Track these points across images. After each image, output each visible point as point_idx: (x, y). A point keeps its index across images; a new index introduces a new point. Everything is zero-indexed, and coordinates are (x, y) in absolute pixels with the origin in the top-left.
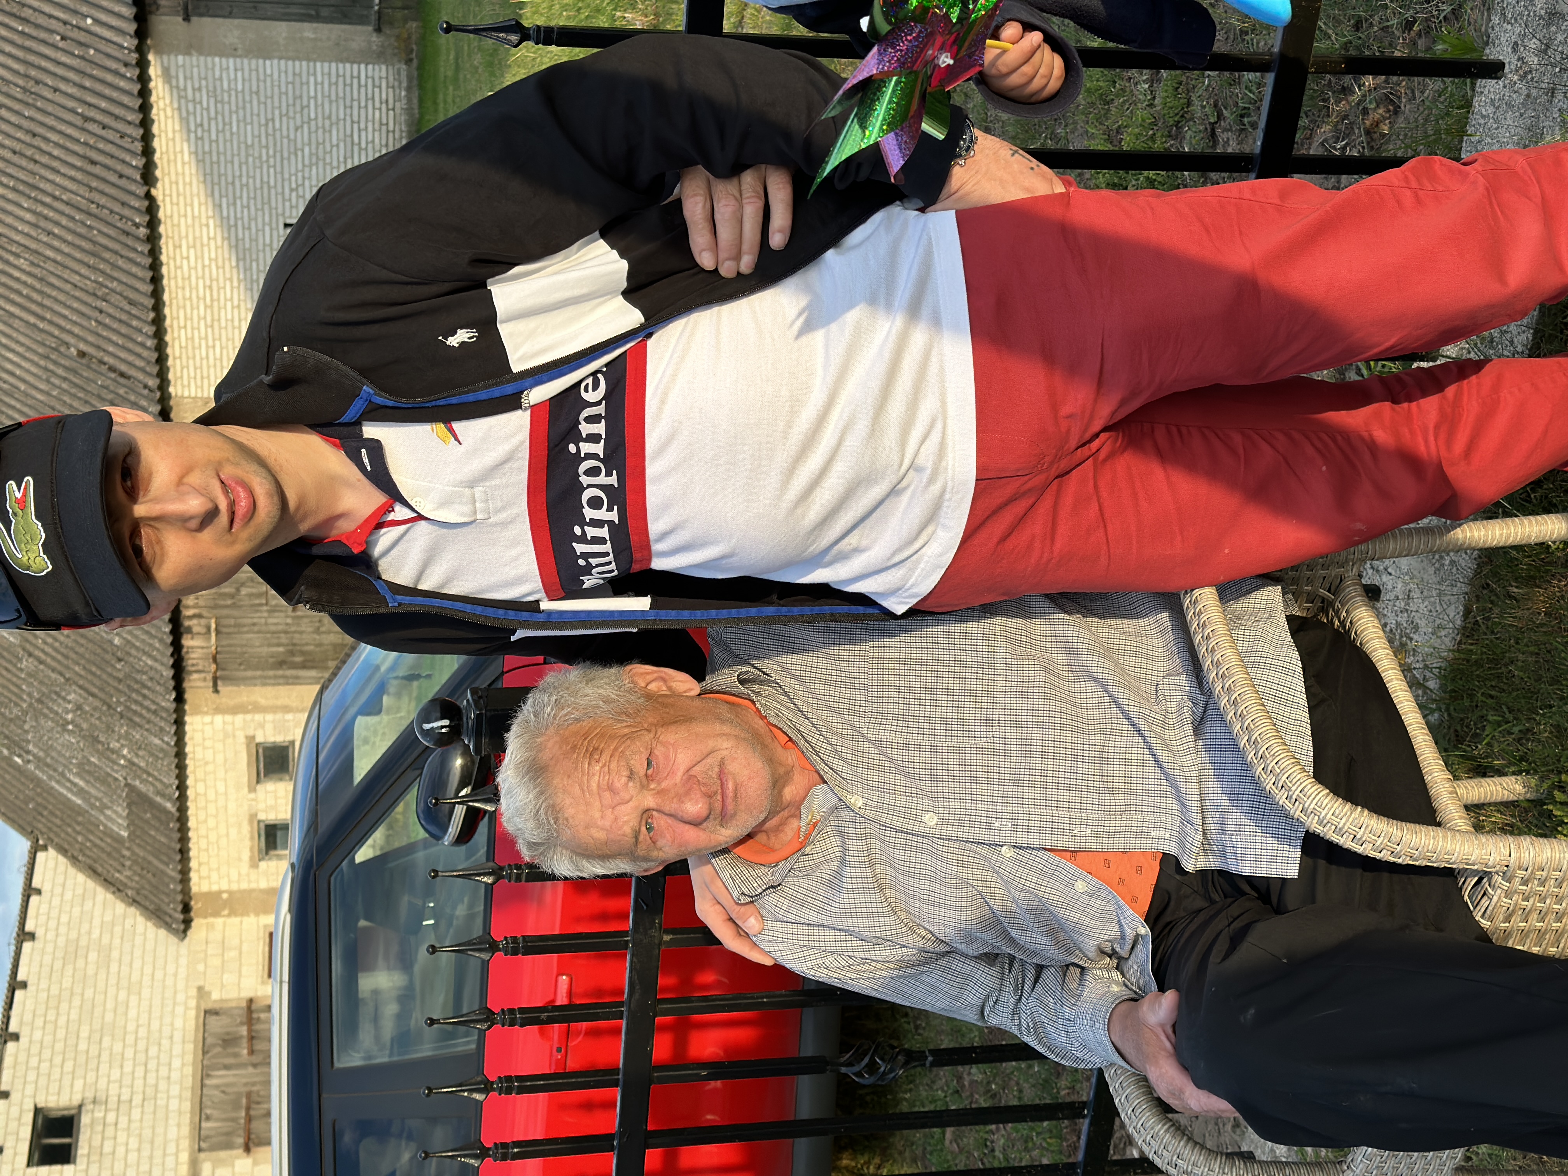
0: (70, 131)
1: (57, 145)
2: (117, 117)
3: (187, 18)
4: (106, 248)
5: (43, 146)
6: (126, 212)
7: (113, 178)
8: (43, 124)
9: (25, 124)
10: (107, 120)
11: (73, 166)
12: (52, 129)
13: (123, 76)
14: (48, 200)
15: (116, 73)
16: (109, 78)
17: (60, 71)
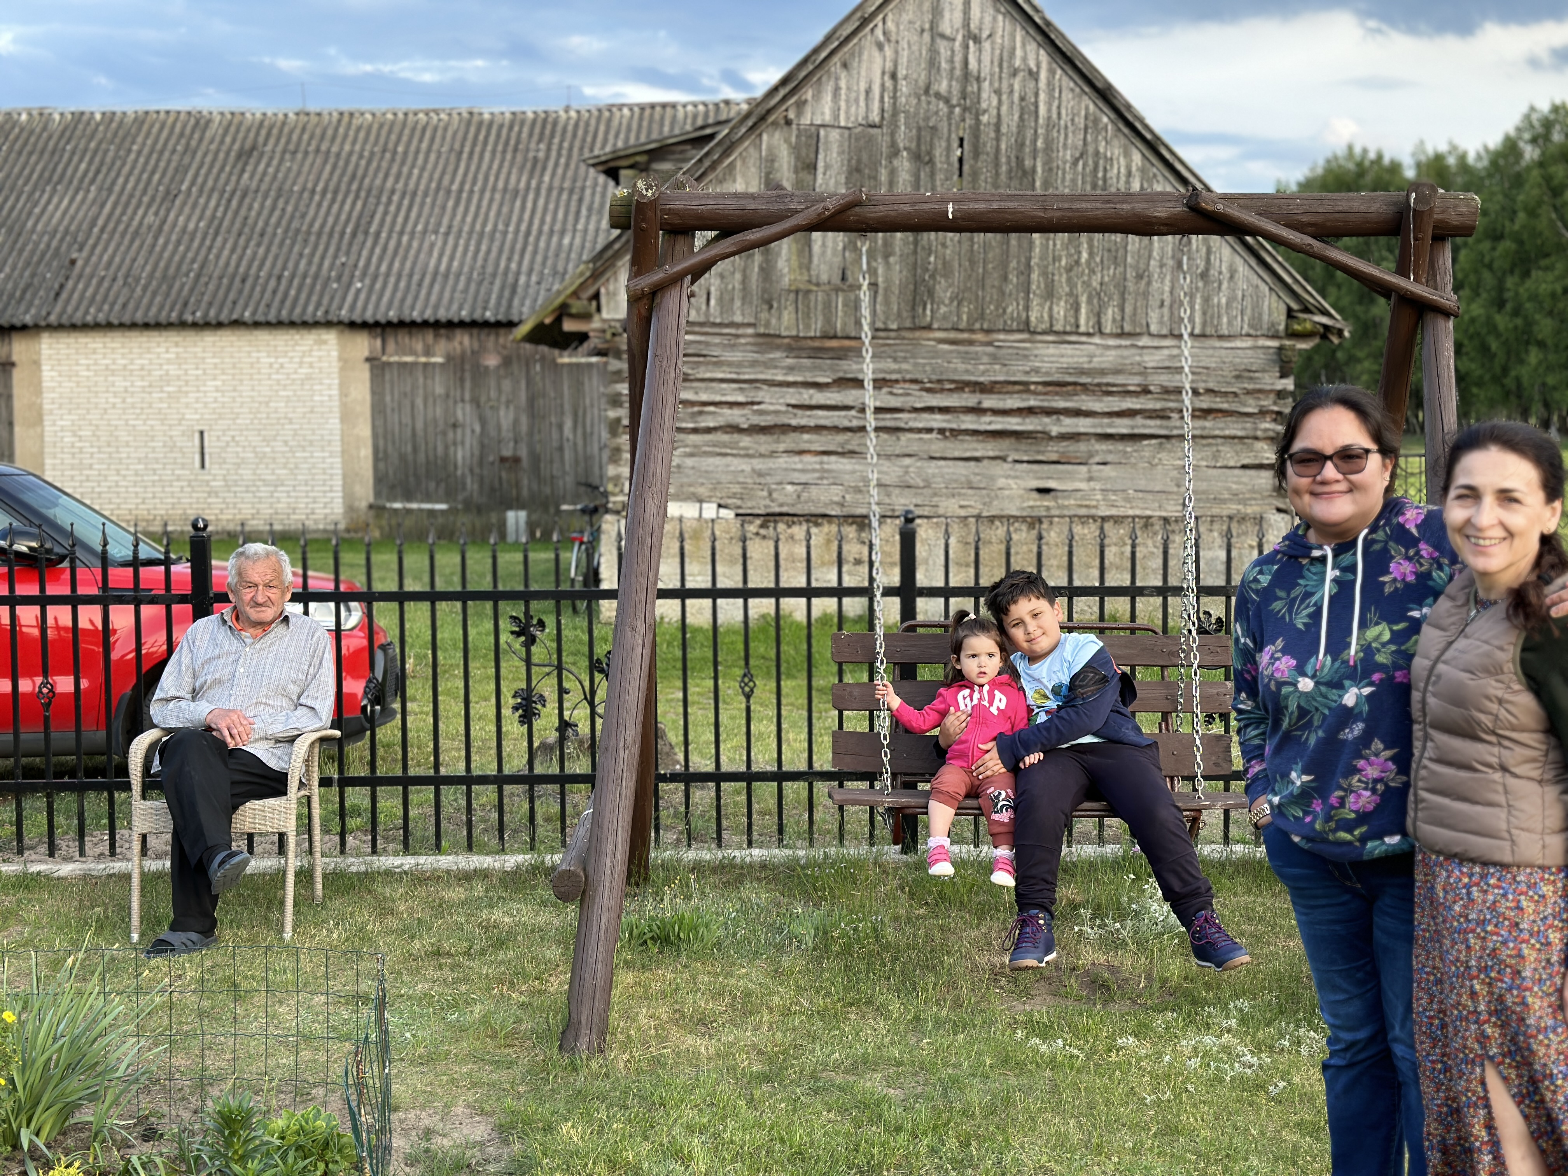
0: (268, 264)
1: (255, 254)
2: (283, 302)
3: (368, 360)
4: (170, 287)
5: (253, 243)
6: (204, 305)
7: (232, 296)
8: (271, 243)
9: (270, 230)
10: (279, 295)
11: (238, 266)
12: (268, 250)
13: (316, 309)
14: (208, 242)
15: (318, 305)
16: (314, 298)
17: (316, 259)
